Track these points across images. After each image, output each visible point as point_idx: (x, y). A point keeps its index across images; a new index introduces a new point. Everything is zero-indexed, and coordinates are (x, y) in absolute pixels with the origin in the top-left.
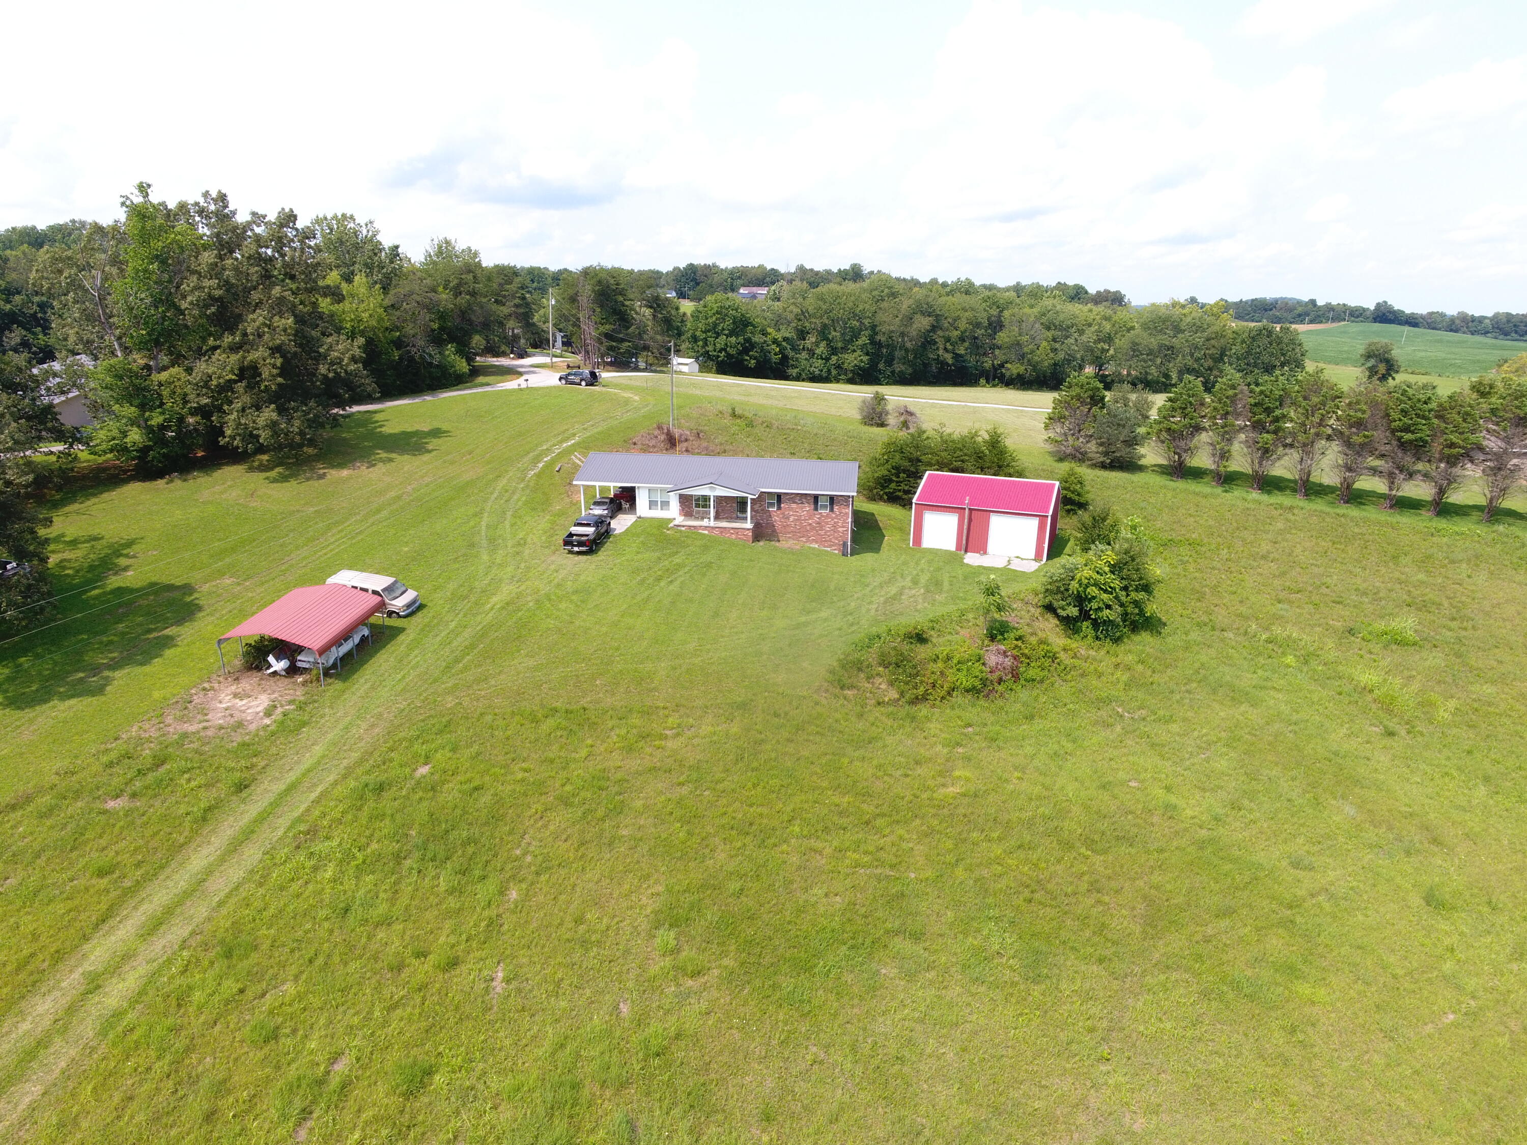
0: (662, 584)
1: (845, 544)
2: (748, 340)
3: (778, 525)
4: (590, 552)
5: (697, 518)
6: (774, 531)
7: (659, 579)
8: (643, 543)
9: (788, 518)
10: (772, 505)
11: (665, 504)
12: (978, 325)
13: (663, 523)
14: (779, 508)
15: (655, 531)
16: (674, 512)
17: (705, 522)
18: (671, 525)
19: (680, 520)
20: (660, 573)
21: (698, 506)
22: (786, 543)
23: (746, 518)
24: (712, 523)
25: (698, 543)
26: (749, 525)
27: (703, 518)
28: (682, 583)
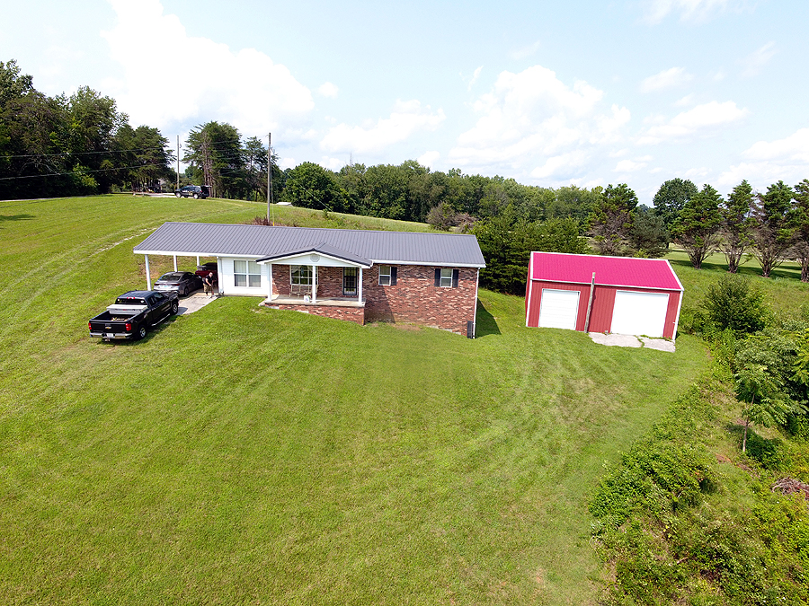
0: (240, 389)
1: (469, 324)
2: (327, 193)
3: (393, 303)
4: (135, 339)
5: (295, 296)
6: (388, 310)
7: (233, 382)
8: (220, 326)
9: (404, 295)
10: (385, 279)
11: (255, 280)
12: (468, 194)
13: (251, 302)
14: (394, 283)
15: (239, 311)
16: (265, 288)
17: (306, 301)
18: (262, 303)
19: (273, 297)
20: (238, 370)
21: (295, 281)
22: (402, 324)
23: (356, 296)
24: (314, 301)
25: (297, 325)
26: (360, 303)
27: (302, 296)
28: (271, 386)
